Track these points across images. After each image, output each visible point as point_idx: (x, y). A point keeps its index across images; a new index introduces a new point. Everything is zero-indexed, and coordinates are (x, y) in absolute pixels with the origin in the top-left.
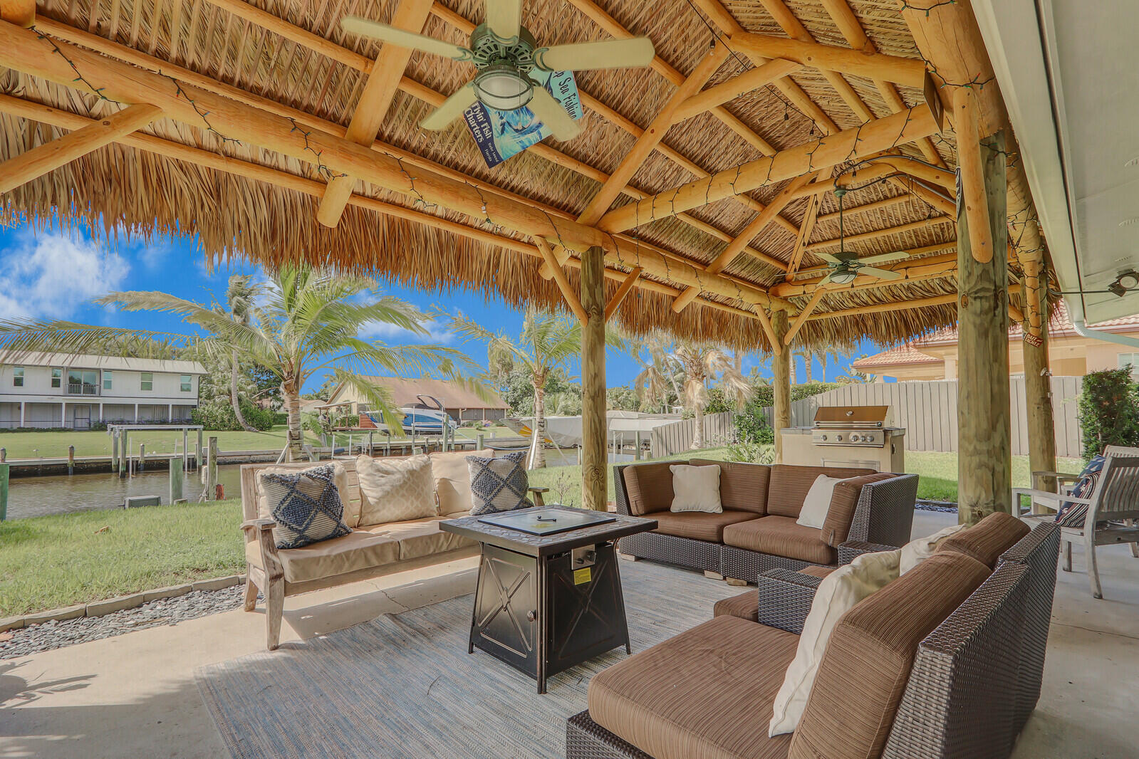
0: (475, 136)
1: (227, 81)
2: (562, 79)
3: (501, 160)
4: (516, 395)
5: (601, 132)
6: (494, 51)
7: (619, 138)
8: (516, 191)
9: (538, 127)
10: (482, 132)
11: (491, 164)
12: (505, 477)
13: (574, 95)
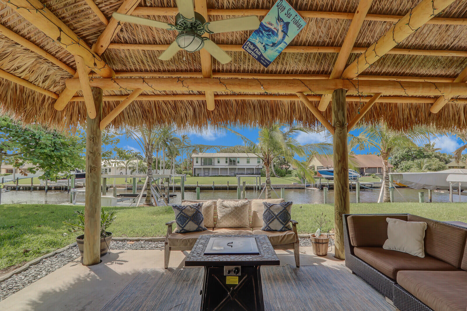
0: (253, 56)
1: (164, 71)
2: (286, 11)
3: (270, 62)
4: (396, 160)
5: (327, 26)
6: (185, 25)
7: (341, 25)
8: (290, 73)
9: (283, 40)
10: (256, 54)
11: (267, 66)
12: (276, 214)
13: (296, 15)
